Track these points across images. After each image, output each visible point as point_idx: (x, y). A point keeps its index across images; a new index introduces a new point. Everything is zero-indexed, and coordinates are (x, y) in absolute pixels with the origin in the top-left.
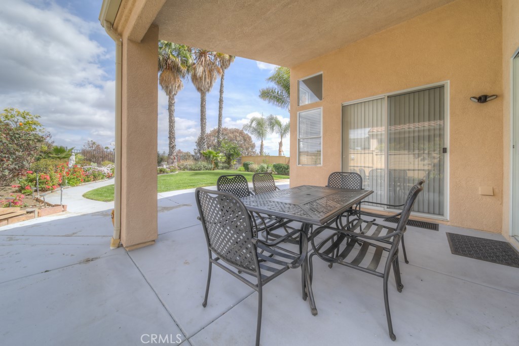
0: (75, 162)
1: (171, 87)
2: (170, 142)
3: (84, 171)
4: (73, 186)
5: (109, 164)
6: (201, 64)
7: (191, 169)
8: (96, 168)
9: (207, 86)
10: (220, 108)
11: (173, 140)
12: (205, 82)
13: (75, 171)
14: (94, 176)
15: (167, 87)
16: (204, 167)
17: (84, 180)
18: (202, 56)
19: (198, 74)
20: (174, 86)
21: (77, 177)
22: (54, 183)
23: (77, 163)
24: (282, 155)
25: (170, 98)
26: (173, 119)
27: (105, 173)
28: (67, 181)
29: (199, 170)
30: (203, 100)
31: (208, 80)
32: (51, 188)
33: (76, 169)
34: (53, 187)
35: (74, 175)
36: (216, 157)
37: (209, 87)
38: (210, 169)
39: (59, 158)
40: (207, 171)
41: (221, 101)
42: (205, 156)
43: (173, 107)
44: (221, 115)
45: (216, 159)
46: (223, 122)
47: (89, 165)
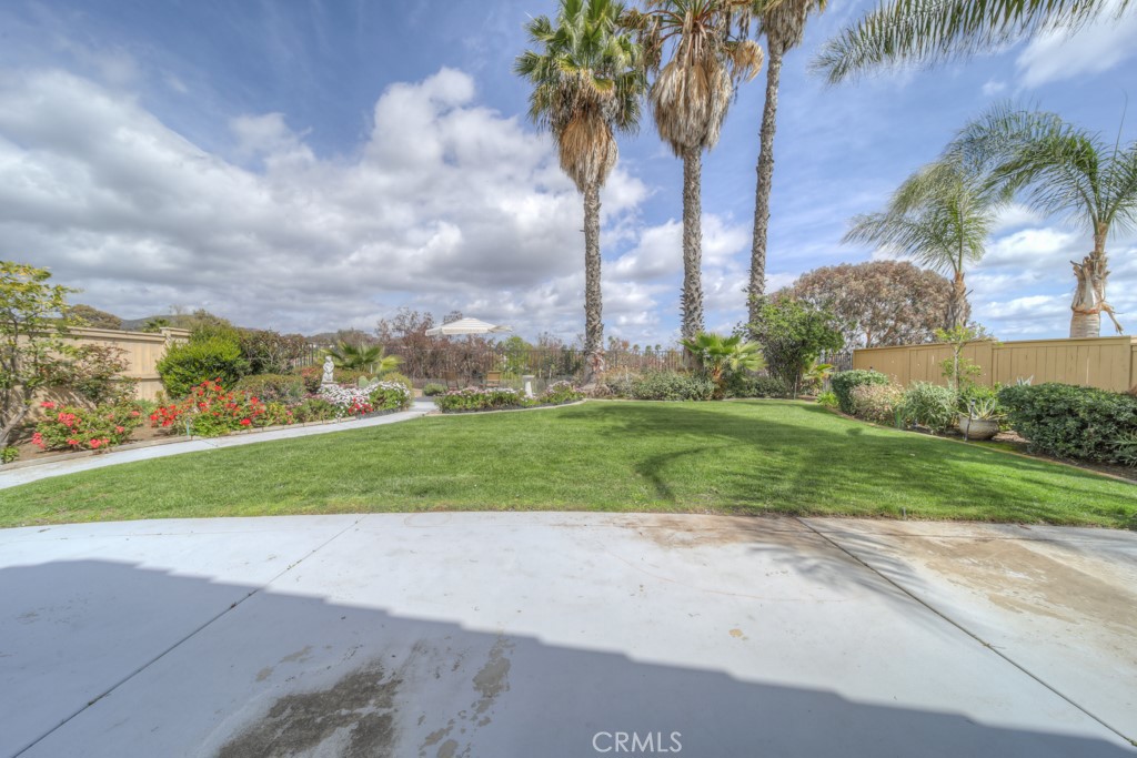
2: (588, 319)
4: (211, 436)
10: (762, 187)
11: (593, 313)
12: (687, 113)
14: (299, 410)
19: (664, 97)
20: (588, 158)
27: (341, 404)
30: (690, 176)
31: (698, 103)
41: (764, 163)
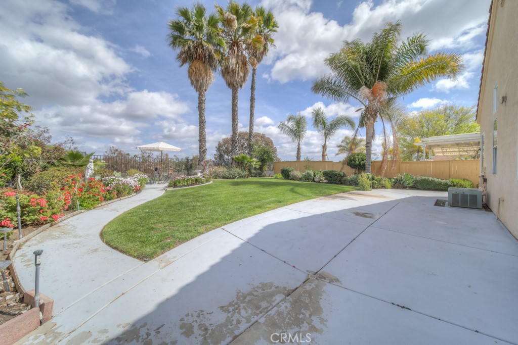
0: (93, 172)
1: (201, 81)
2: (200, 146)
3: (104, 186)
4: (89, 209)
5: (136, 173)
6: (234, 55)
7: (224, 177)
8: (120, 179)
9: (240, 81)
11: (204, 144)
12: (238, 76)
13: (91, 187)
14: (118, 191)
15: (197, 81)
16: (239, 174)
17: (105, 197)
18: (234, 46)
19: (231, 67)
20: (205, 79)
21: (94, 196)
22: (55, 210)
23: (96, 173)
24: (327, 160)
25: (200, 95)
26: (203, 118)
27: (131, 186)
28: (78, 203)
29: (233, 178)
31: (241, 74)
32: (49, 219)
33: (92, 184)
34: (53, 216)
35: (90, 193)
36: (250, 162)
37: (242, 82)
38: (244, 177)
39: (74, 165)
40: (242, 180)
41: (252, 99)
42: (237, 161)
43: (203, 104)
44: (253, 114)
45: (250, 166)
46: (254, 123)
47: (112, 175)
